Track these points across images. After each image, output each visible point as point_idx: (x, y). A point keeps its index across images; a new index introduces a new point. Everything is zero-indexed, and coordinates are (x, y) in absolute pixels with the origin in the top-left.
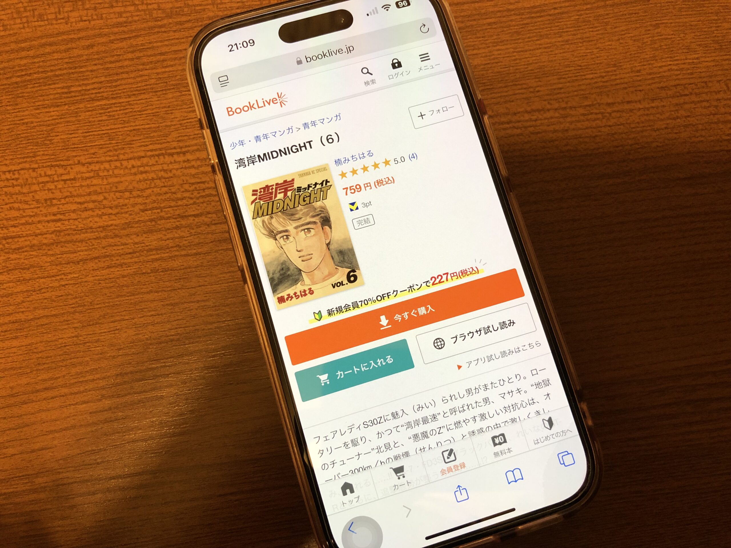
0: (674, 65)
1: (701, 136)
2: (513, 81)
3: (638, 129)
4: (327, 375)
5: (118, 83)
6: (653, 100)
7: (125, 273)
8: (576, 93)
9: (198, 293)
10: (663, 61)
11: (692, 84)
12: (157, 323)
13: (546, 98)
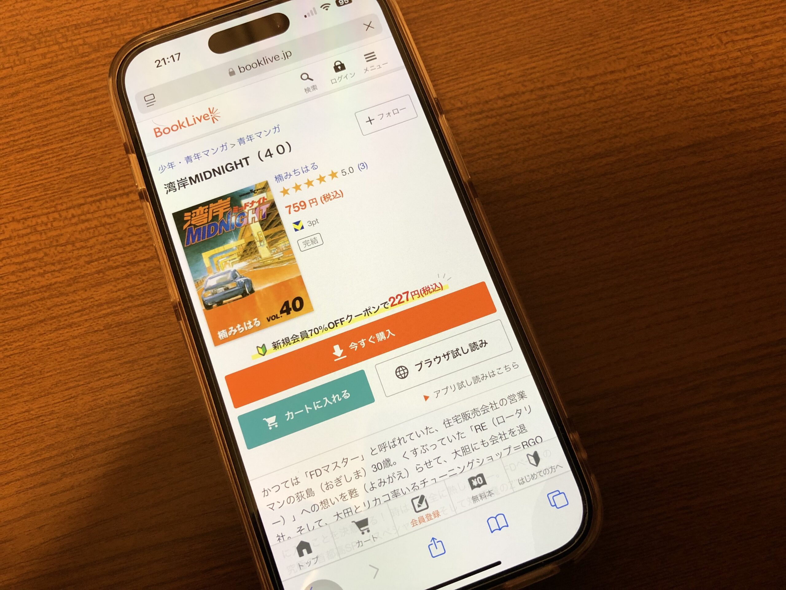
0: (656, 25)
1: (699, 98)
2: (480, 67)
3: (627, 100)
5: (49, 128)
6: (639, 67)
7: (76, 333)
8: (551, 71)
9: (157, 346)
10: (644, 23)
11: (680, 43)
12: (116, 384)
13: (519, 80)
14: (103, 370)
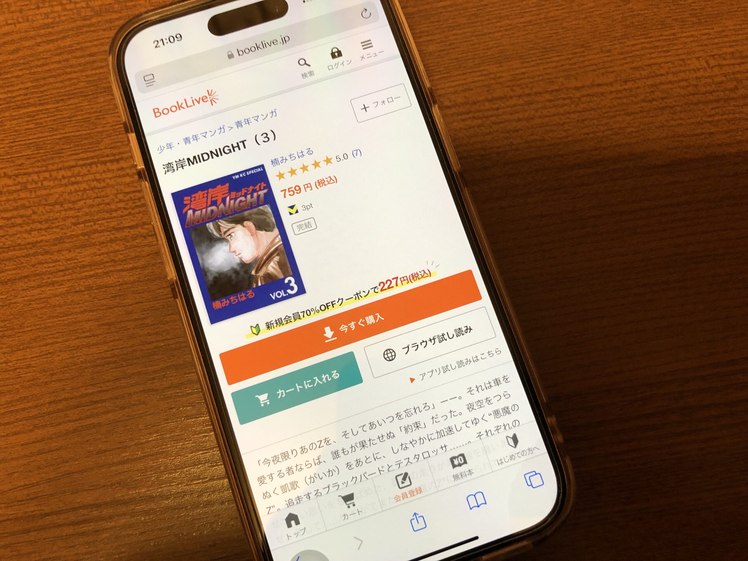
0: (648, 43)
1: (681, 119)
2: (471, 68)
3: (611, 114)
4: (267, 394)
5: (46, 88)
6: (626, 82)
7: (58, 292)
8: (541, 78)
9: (135, 311)
10: (636, 39)
11: (668, 62)
12: (93, 345)
13: (508, 84)
14: (81, 329)
